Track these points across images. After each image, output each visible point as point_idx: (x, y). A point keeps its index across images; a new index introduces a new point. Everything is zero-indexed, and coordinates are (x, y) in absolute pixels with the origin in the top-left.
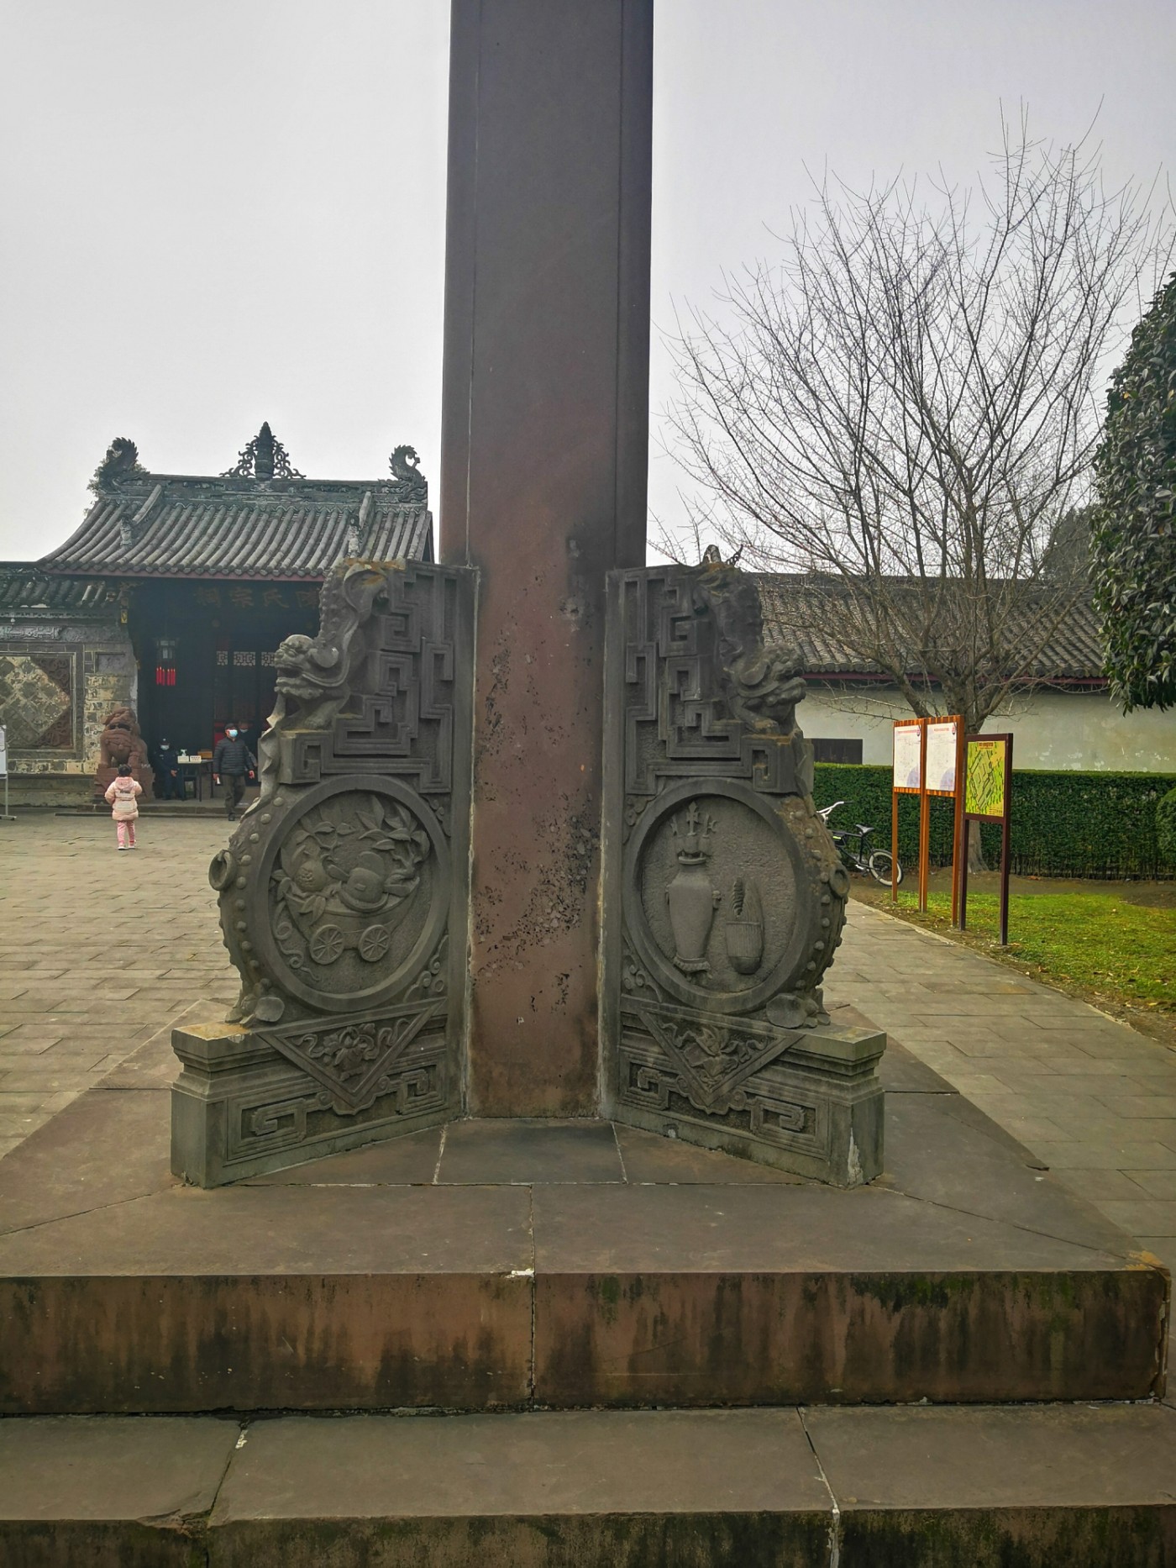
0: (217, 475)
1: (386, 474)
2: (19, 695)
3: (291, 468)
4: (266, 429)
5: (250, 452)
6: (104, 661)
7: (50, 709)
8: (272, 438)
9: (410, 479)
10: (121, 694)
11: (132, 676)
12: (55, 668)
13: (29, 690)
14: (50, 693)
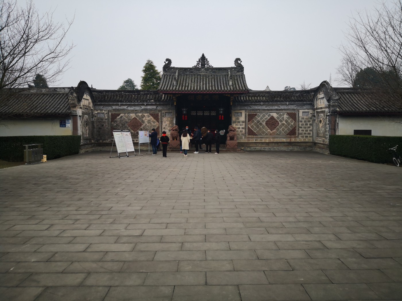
0: (191, 67)
2: (146, 123)
3: (210, 65)
4: (203, 55)
5: (199, 61)
6: (167, 114)
7: (154, 126)
8: (205, 57)
9: (239, 66)
10: (171, 122)
11: (174, 118)
12: (155, 116)
13: (149, 122)
14: (154, 122)
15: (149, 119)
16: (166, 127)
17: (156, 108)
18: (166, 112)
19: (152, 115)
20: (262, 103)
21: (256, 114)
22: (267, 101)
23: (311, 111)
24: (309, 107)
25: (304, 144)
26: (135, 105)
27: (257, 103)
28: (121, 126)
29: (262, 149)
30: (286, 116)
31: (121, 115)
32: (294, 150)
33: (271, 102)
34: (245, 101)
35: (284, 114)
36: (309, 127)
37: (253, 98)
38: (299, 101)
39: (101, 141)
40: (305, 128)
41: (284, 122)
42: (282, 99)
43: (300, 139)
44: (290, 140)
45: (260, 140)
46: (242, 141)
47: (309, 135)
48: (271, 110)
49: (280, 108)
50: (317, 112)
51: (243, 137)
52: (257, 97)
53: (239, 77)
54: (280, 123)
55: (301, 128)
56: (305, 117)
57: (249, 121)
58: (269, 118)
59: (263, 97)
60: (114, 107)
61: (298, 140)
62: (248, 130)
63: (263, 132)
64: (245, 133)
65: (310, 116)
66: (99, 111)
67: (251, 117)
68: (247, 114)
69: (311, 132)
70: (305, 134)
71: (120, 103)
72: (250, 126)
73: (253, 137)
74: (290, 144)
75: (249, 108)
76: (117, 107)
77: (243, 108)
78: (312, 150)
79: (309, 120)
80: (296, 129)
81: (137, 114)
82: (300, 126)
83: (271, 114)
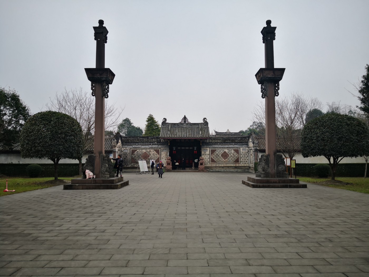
0: (178, 123)
1: (202, 122)
2: (152, 155)
3: (189, 121)
4: (185, 116)
5: (183, 119)
6: (164, 150)
7: (156, 157)
8: (186, 117)
9: (206, 123)
10: (166, 155)
11: (168, 152)
12: (157, 151)
13: (153, 154)
14: (156, 155)
15: (153, 153)
16: (163, 158)
17: (157, 146)
19: (155, 151)
20: (219, 144)
21: (216, 150)
22: (222, 143)
23: (247, 148)
24: (246, 146)
25: (244, 168)
26: (145, 145)
27: (216, 143)
28: (137, 157)
29: (220, 171)
30: (233, 151)
31: (137, 151)
32: (238, 171)
33: (224, 143)
34: (209, 143)
35: (231, 150)
36: (247, 158)
37: (214, 141)
38: (240, 143)
39: (125, 166)
40: (244, 158)
41: (232, 155)
42: (230, 142)
43: (241, 165)
44: (236, 165)
45: (218, 165)
46: (208, 166)
47: (246, 163)
48: (224, 148)
49: (229, 147)
50: (250, 149)
51: (209, 163)
52: (216, 140)
53: (206, 129)
54: (230, 156)
55: (242, 158)
56: (244, 152)
57: (211, 154)
58: (223, 152)
59: (219, 140)
60: (134, 146)
61: (240, 165)
62: (211, 159)
63: (220, 161)
64: (210, 161)
65: (247, 151)
66: (125, 149)
67: (213, 152)
68: (210, 150)
69: (248, 161)
70: (244, 161)
71: (137, 144)
72: (212, 157)
73: (214, 164)
74: (236, 167)
75: (212, 147)
76: (135, 146)
77: (208, 146)
78: (248, 171)
79: (246, 153)
80: (239, 159)
81: (147, 150)
82: (241, 157)
83: (224, 150)
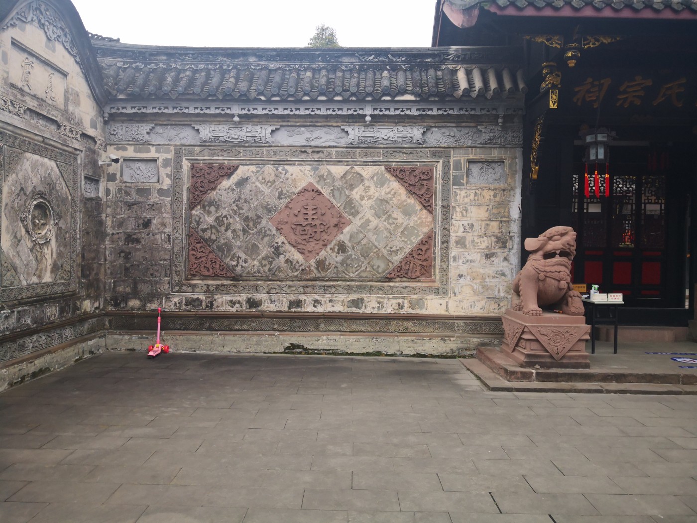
2: (369, 215)
6: (475, 170)
10: (499, 213)
11: (512, 189)
12: (413, 180)
17: (420, 136)
18: (470, 162)
26: (312, 121)
28: (238, 226)
31: (242, 171)
39: (134, 303)
81: (324, 169)
